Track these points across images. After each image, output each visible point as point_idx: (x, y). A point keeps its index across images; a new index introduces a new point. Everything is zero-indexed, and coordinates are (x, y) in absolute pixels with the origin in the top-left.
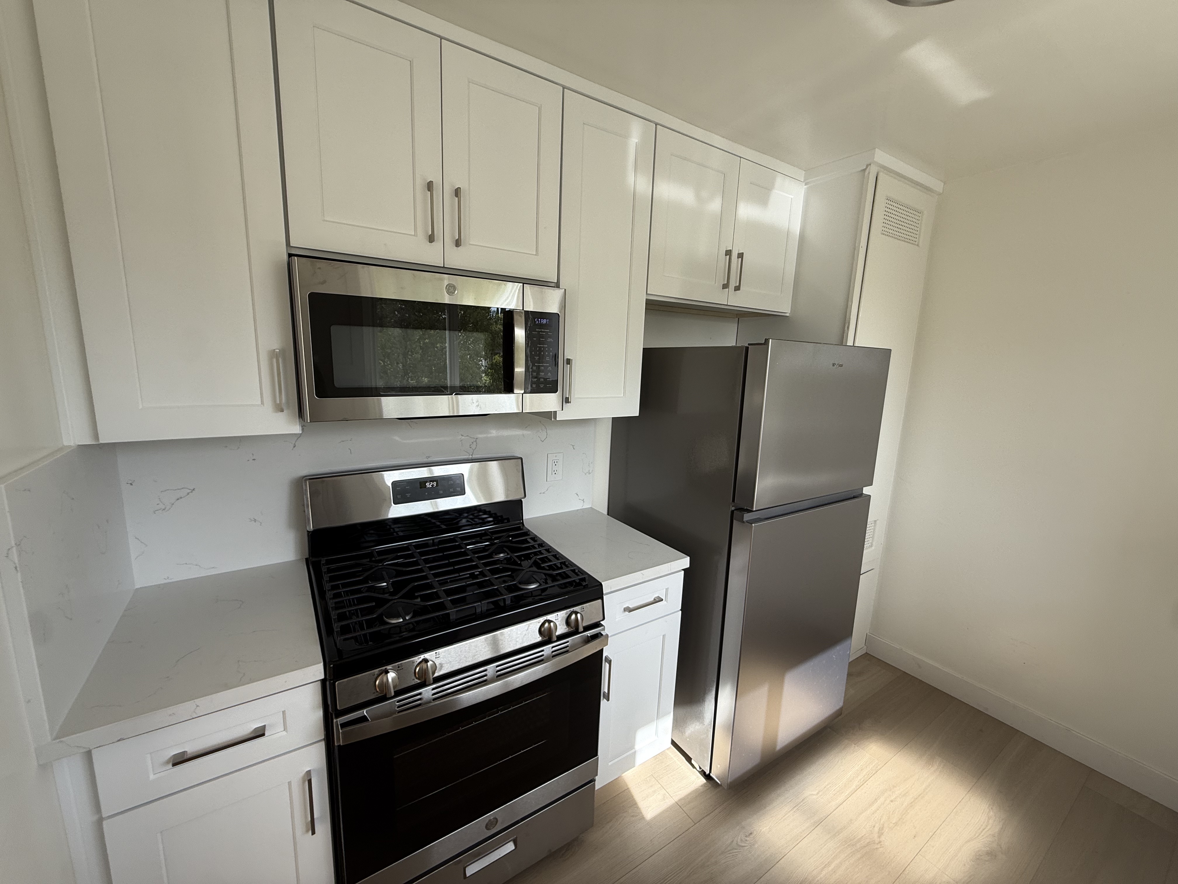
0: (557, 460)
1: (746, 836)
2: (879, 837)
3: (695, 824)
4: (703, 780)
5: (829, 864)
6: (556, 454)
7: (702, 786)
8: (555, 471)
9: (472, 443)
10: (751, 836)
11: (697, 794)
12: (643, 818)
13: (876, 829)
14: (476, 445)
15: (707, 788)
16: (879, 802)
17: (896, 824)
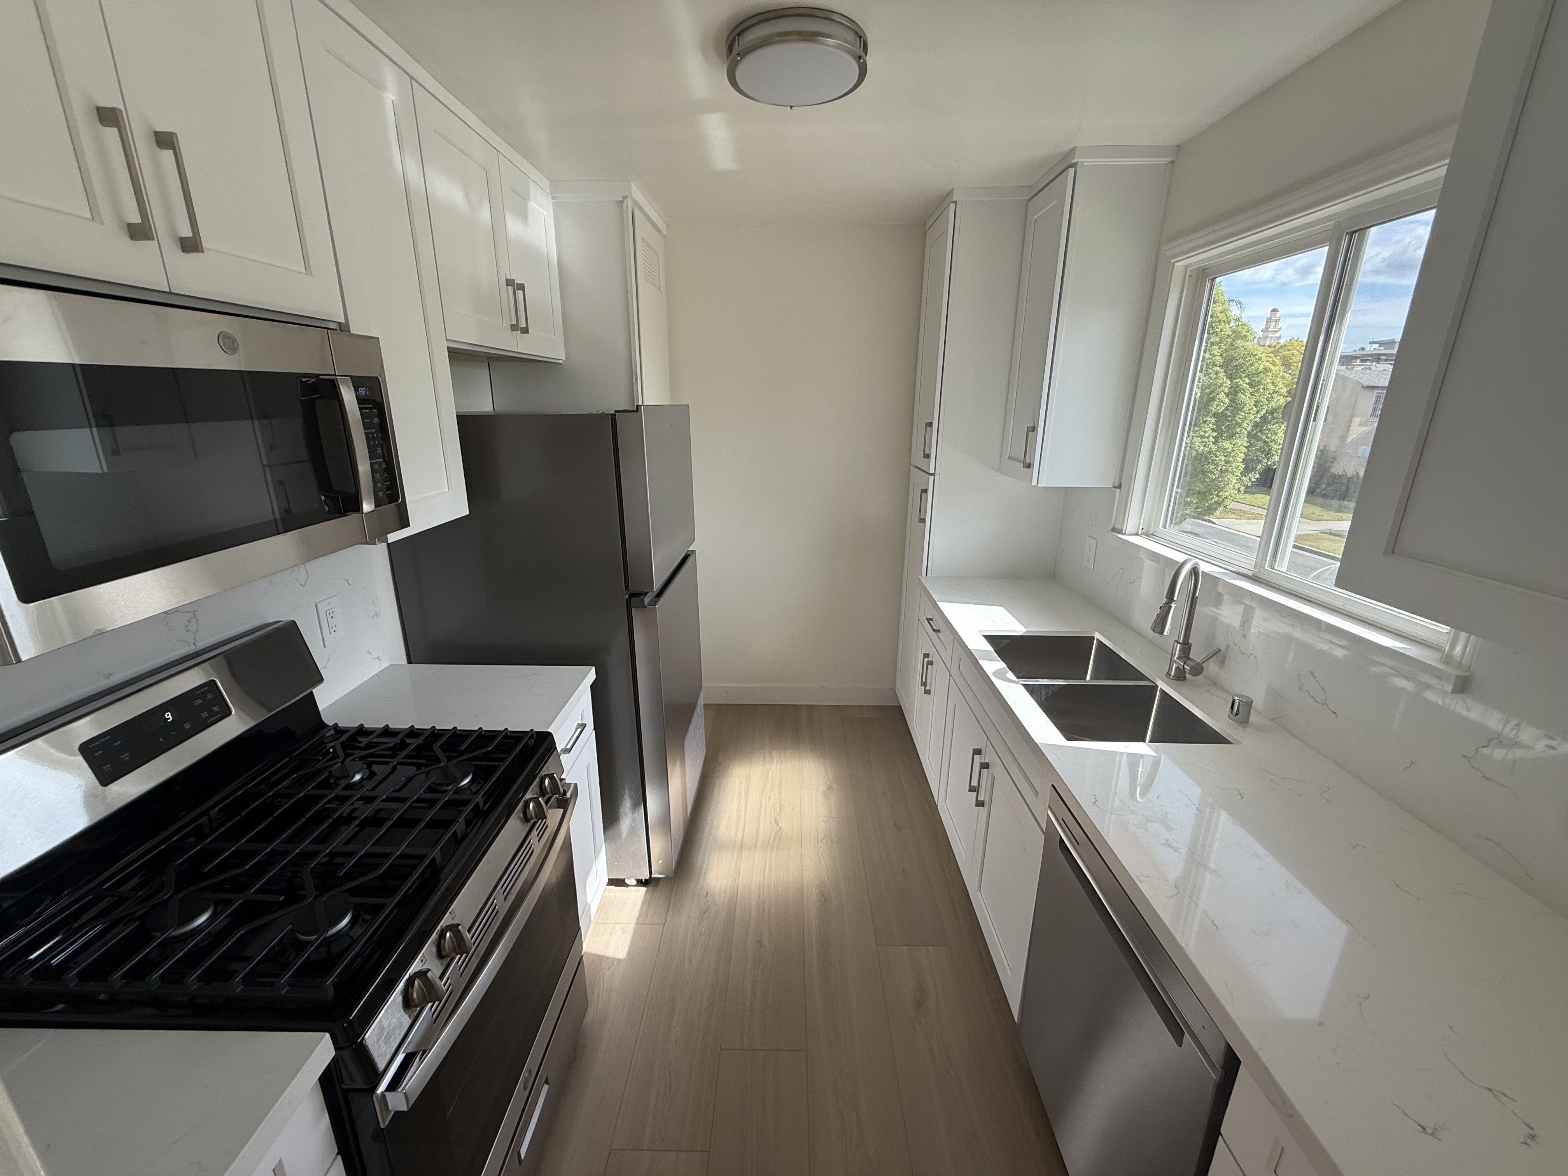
0: (333, 610)
1: (706, 898)
2: (778, 826)
3: (664, 924)
4: (643, 889)
5: (765, 867)
6: (328, 601)
7: (646, 894)
8: (334, 627)
9: (189, 621)
10: (709, 895)
11: (647, 902)
12: (620, 960)
13: (773, 822)
14: (197, 624)
15: (651, 891)
16: (763, 805)
17: (780, 810)
